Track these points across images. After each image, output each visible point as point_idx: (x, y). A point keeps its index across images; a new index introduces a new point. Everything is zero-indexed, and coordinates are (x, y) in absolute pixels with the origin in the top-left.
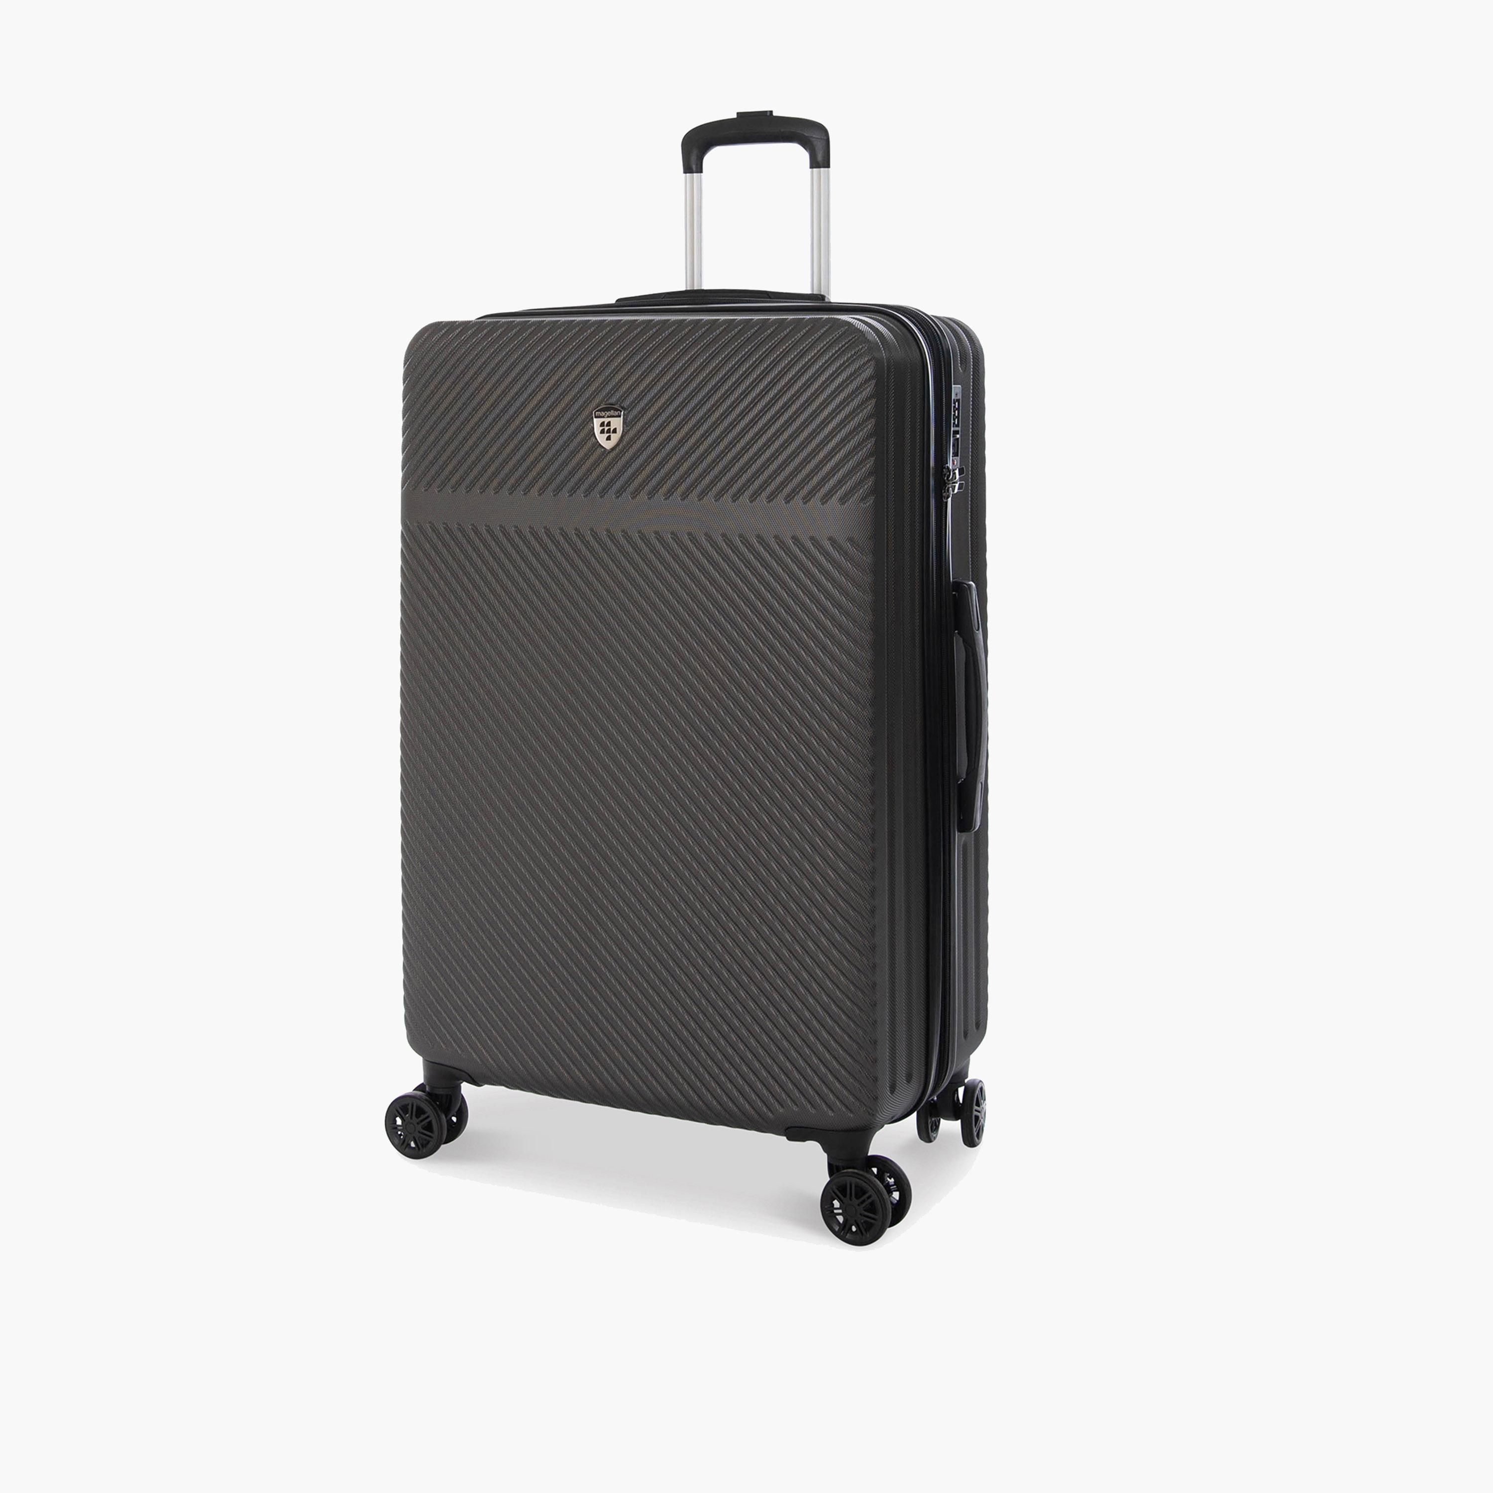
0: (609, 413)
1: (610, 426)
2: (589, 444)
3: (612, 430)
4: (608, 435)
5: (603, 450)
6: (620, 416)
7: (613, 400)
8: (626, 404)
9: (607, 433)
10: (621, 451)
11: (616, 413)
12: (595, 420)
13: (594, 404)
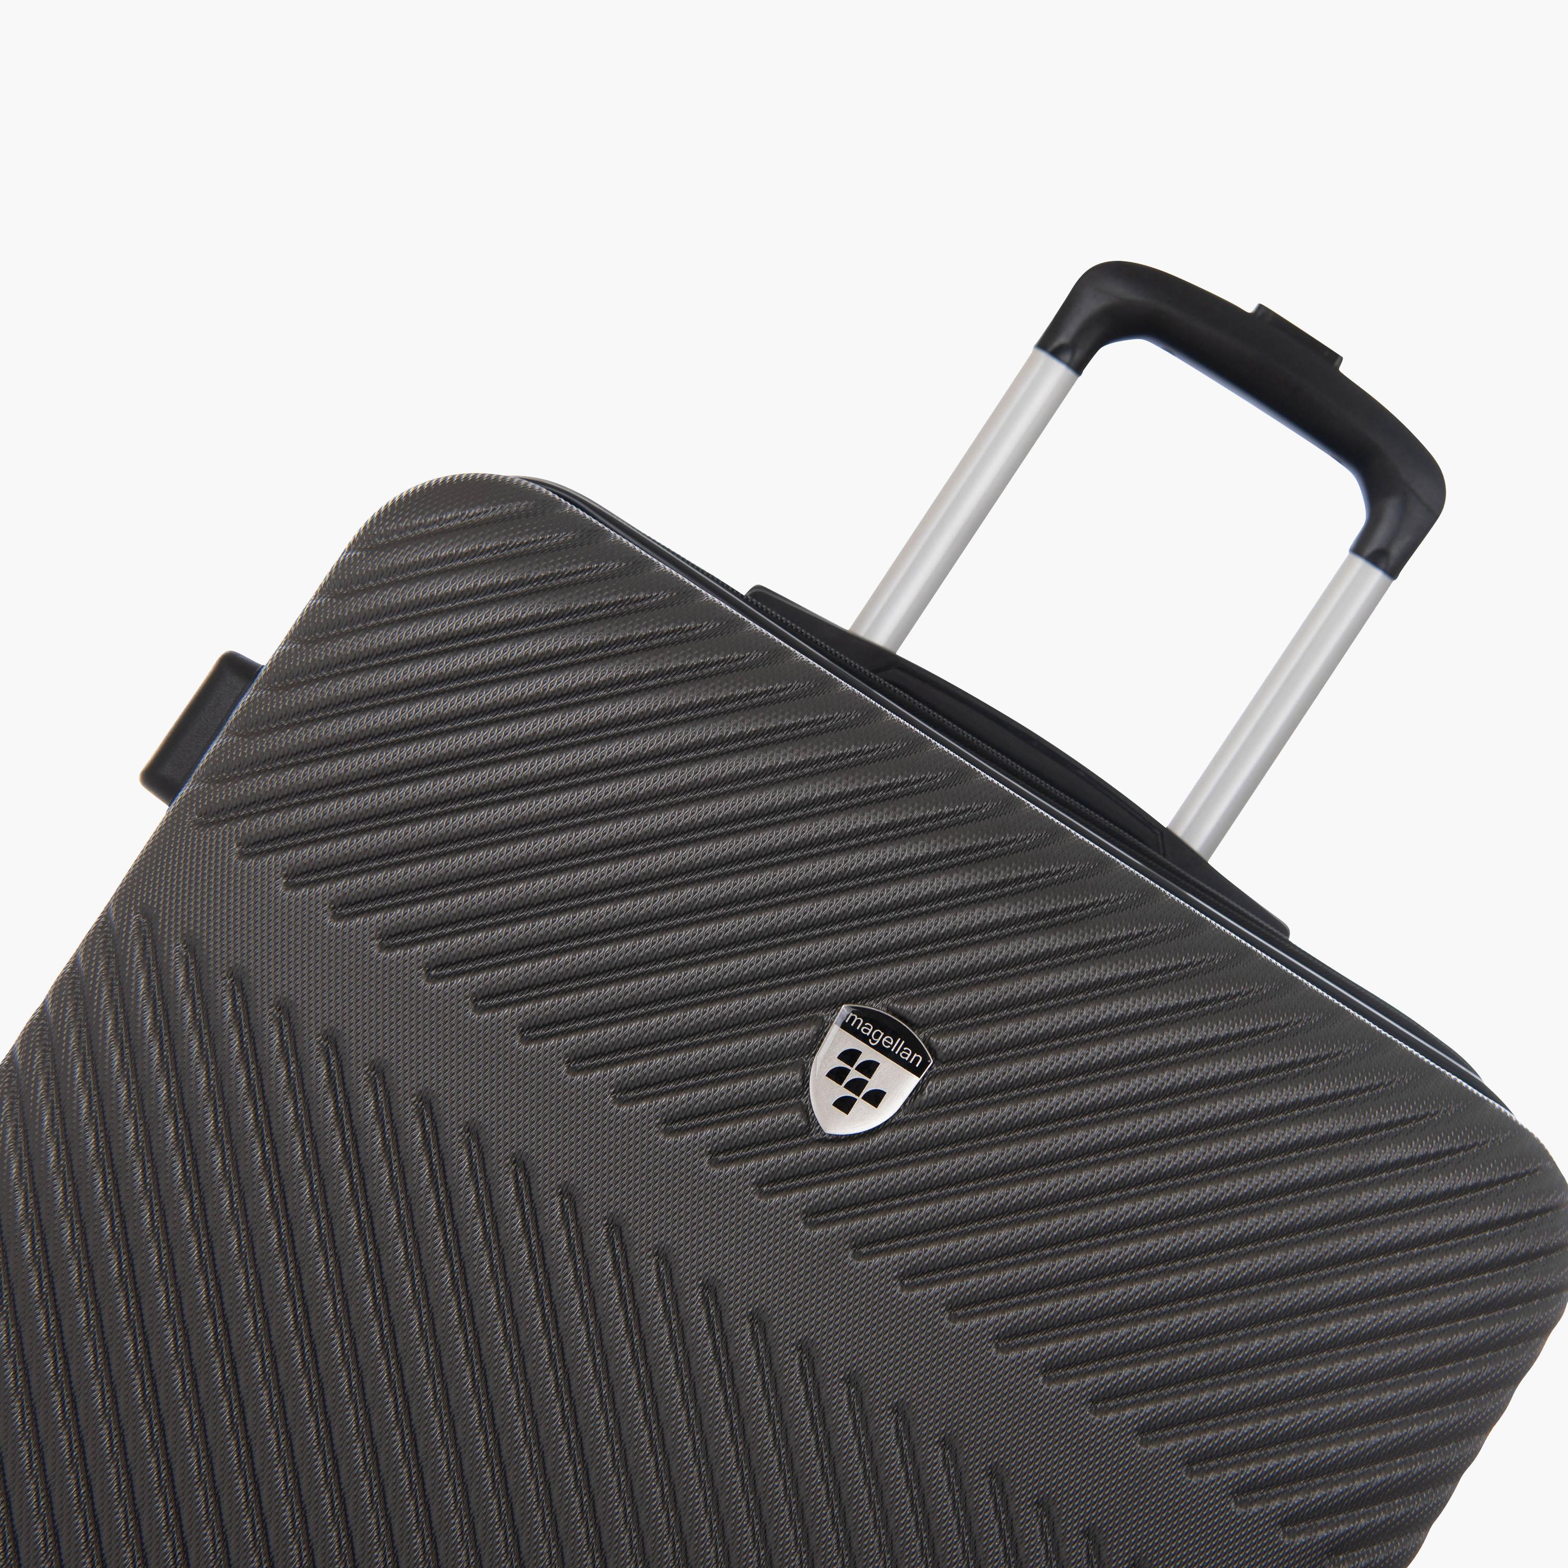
0: (884, 1039)
1: (870, 1075)
3: (866, 1090)
4: (849, 1094)
6: (916, 1070)
9: (849, 1087)
12: (835, 1030)
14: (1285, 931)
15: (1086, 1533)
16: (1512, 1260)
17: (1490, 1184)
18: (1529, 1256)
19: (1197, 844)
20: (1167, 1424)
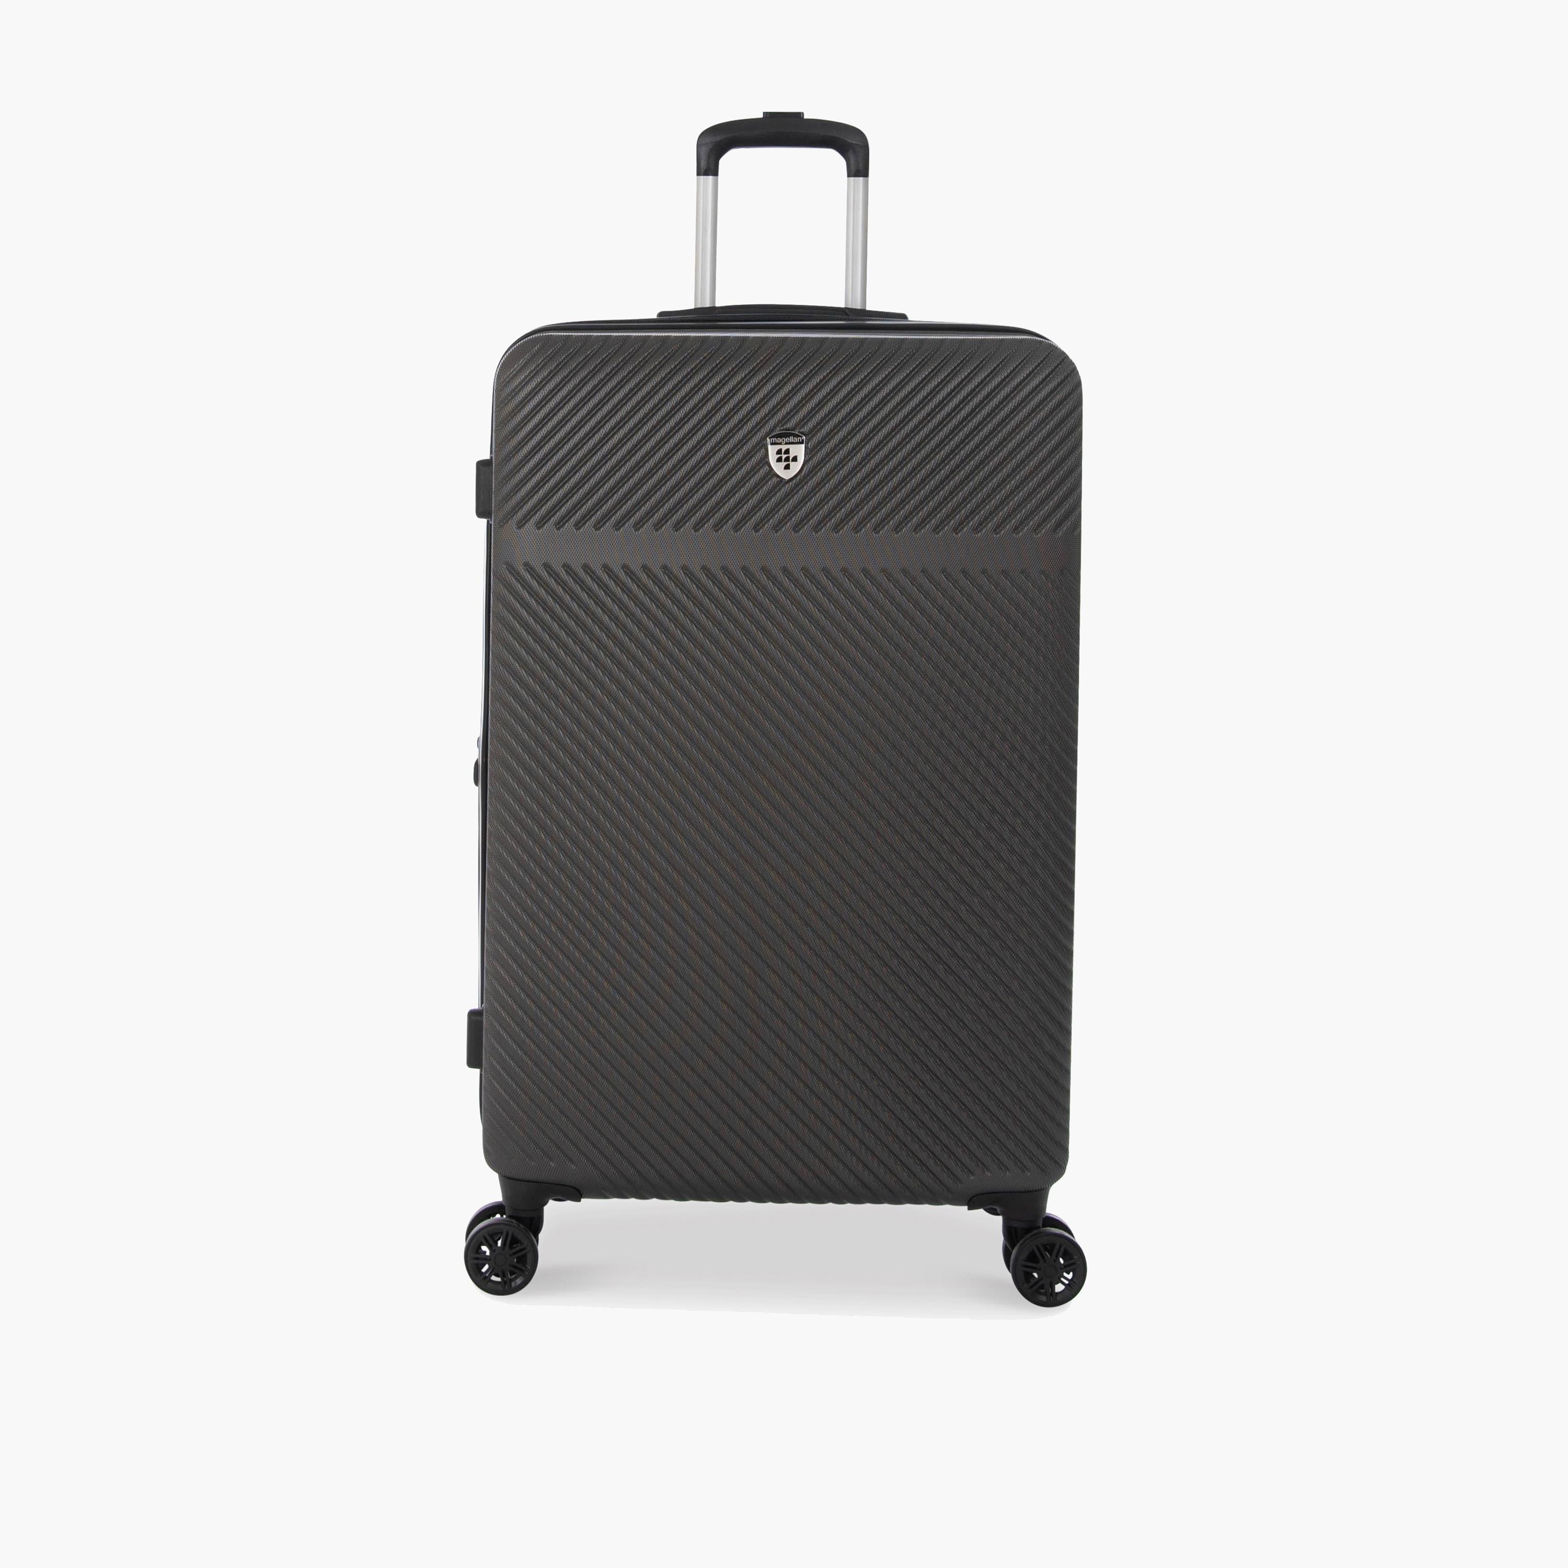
0: (786, 440)
1: (789, 453)
2: (762, 472)
3: (791, 459)
4: (786, 463)
5: (778, 479)
6: (802, 443)
7: (789, 425)
8: (806, 429)
9: (785, 461)
10: (801, 481)
11: (796, 440)
12: (770, 447)
13: (767, 428)
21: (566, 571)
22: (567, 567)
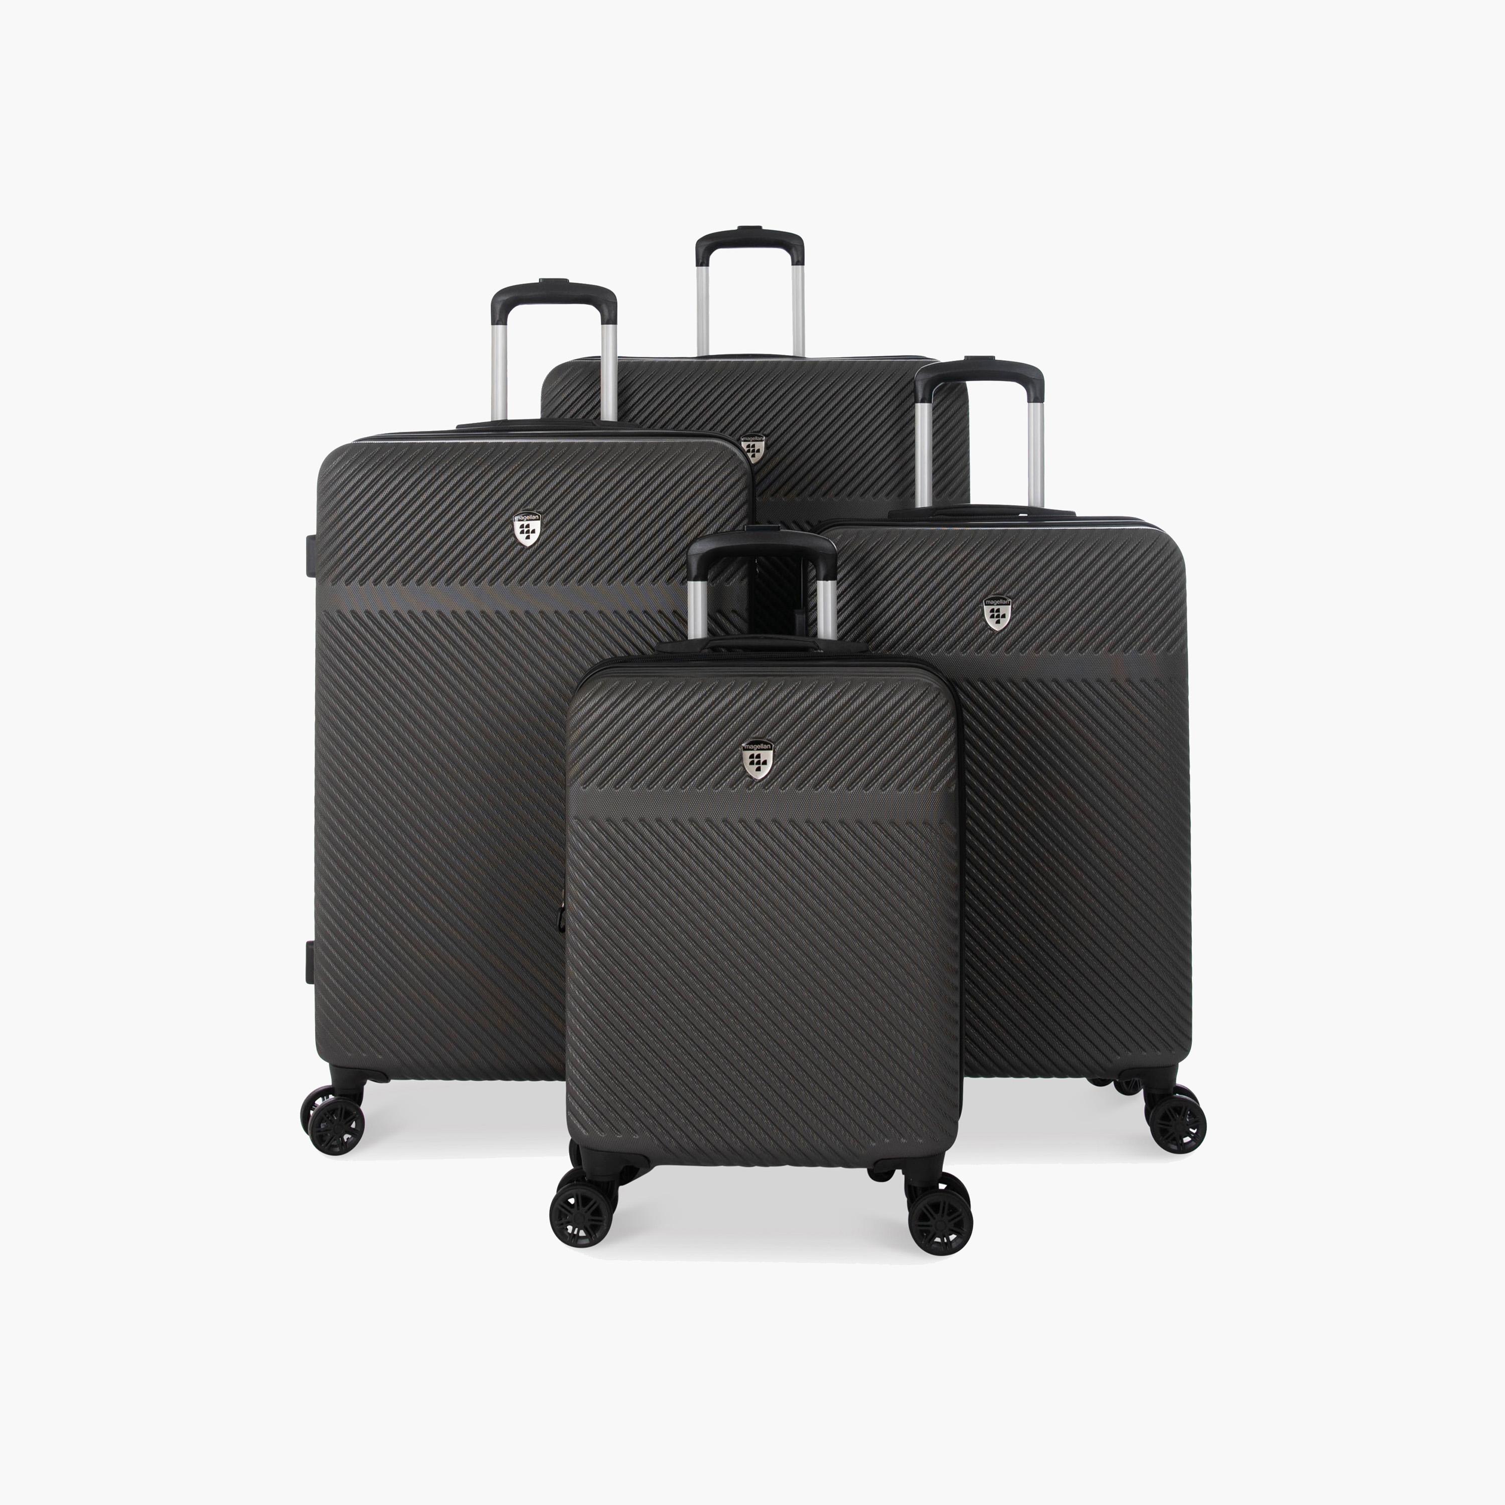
8: (542, 510)
14: (1074, 513)
15: (1112, 681)
16: (1166, 560)
17: (1150, 547)
18: (1168, 557)
19: (1039, 505)
20: (1114, 646)
21: (367, 616)
22: (368, 613)
